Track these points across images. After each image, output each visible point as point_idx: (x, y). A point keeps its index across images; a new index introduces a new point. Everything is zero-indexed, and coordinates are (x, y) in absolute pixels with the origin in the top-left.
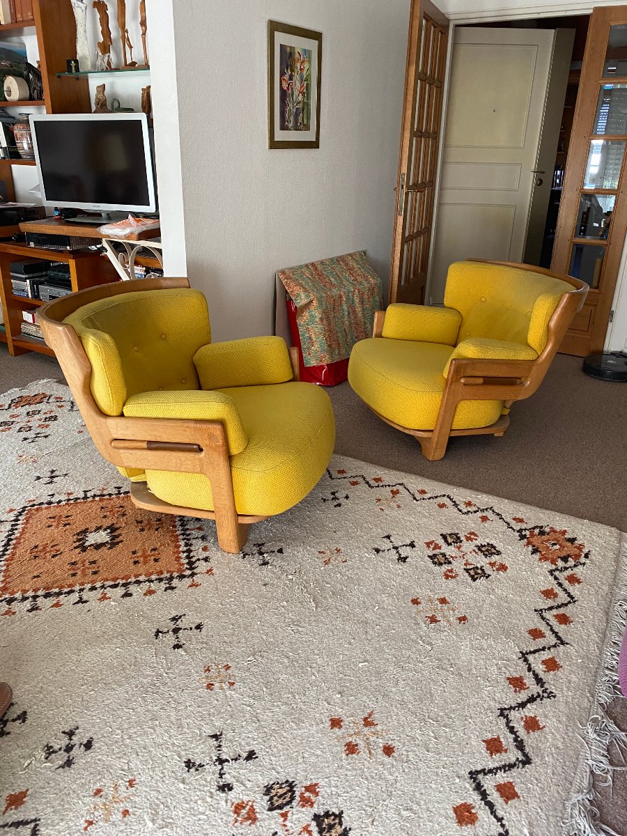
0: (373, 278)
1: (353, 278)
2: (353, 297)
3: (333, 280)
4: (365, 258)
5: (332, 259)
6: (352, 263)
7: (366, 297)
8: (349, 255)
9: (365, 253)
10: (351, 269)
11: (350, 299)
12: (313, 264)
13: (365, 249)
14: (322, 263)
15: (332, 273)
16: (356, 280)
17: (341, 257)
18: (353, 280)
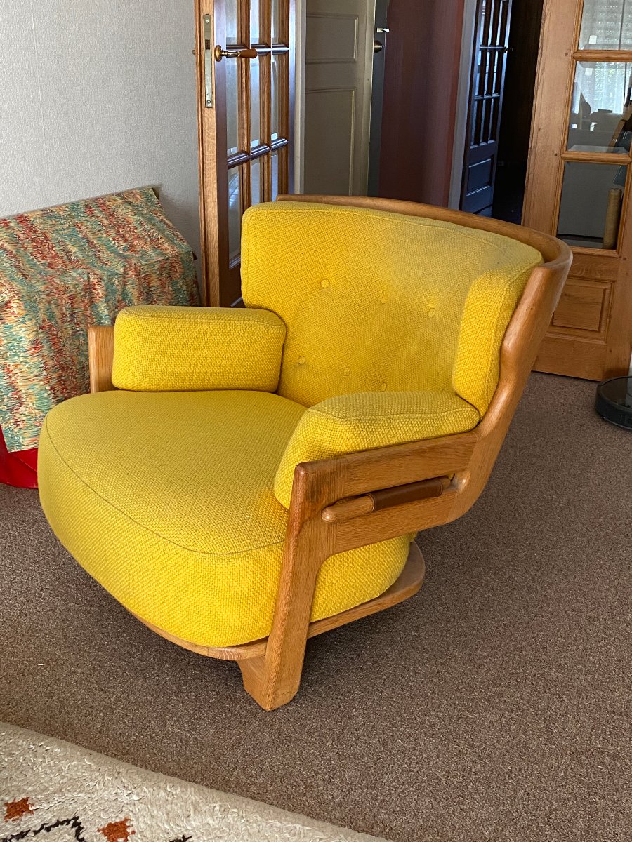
0: (173, 243)
1: (124, 245)
2: (124, 284)
3: (73, 250)
4: (155, 200)
5: (73, 207)
6: (122, 211)
7: (155, 283)
8: (119, 195)
9: (156, 191)
10: (120, 226)
11: (114, 291)
12: (21, 219)
13: (155, 182)
14: (47, 214)
15: (73, 236)
16: (132, 247)
17: (96, 200)
18: (126, 249)
